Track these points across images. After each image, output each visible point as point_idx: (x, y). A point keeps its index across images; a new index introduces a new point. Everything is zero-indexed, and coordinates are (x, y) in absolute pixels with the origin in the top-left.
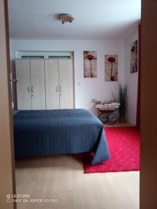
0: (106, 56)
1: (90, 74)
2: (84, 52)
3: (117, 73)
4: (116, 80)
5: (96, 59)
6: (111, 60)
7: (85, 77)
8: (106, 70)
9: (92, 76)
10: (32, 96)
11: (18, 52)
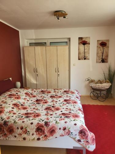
0: (98, 41)
1: (83, 57)
2: (79, 38)
3: (107, 56)
4: (107, 62)
5: (89, 44)
6: (103, 44)
7: (79, 59)
8: (97, 53)
9: (85, 59)
10: (37, 76)
11: (27, 40)
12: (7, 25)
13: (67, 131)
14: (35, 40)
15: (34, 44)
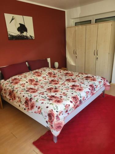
10: (76, 58)
11: (73, 20)
12: (48, 8)
13: (39, 110)
14: (80, 19)
15: (79, 24)
